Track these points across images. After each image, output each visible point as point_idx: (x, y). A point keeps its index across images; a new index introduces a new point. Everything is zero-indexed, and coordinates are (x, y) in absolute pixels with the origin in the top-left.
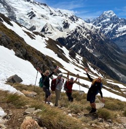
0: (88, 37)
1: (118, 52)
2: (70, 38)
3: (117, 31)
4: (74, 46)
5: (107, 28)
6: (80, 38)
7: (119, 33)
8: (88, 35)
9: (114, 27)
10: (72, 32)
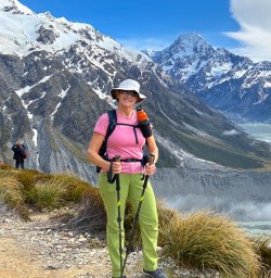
0: (106, 66)
1: (200, 113)
2: (36, 58)
3: (208, 74)
4: (46, 78)
5: (185, 70)
6: (82, 67)
7: (213, 80)
8: (110, 61)
9: (201, 66)
10: (61, 53)
